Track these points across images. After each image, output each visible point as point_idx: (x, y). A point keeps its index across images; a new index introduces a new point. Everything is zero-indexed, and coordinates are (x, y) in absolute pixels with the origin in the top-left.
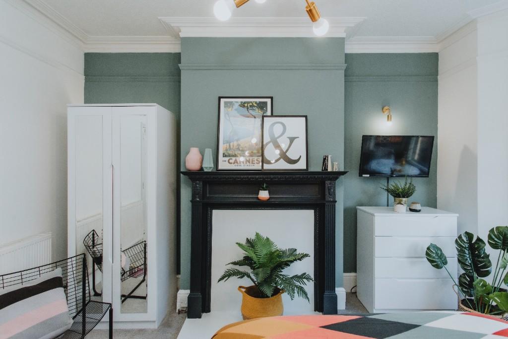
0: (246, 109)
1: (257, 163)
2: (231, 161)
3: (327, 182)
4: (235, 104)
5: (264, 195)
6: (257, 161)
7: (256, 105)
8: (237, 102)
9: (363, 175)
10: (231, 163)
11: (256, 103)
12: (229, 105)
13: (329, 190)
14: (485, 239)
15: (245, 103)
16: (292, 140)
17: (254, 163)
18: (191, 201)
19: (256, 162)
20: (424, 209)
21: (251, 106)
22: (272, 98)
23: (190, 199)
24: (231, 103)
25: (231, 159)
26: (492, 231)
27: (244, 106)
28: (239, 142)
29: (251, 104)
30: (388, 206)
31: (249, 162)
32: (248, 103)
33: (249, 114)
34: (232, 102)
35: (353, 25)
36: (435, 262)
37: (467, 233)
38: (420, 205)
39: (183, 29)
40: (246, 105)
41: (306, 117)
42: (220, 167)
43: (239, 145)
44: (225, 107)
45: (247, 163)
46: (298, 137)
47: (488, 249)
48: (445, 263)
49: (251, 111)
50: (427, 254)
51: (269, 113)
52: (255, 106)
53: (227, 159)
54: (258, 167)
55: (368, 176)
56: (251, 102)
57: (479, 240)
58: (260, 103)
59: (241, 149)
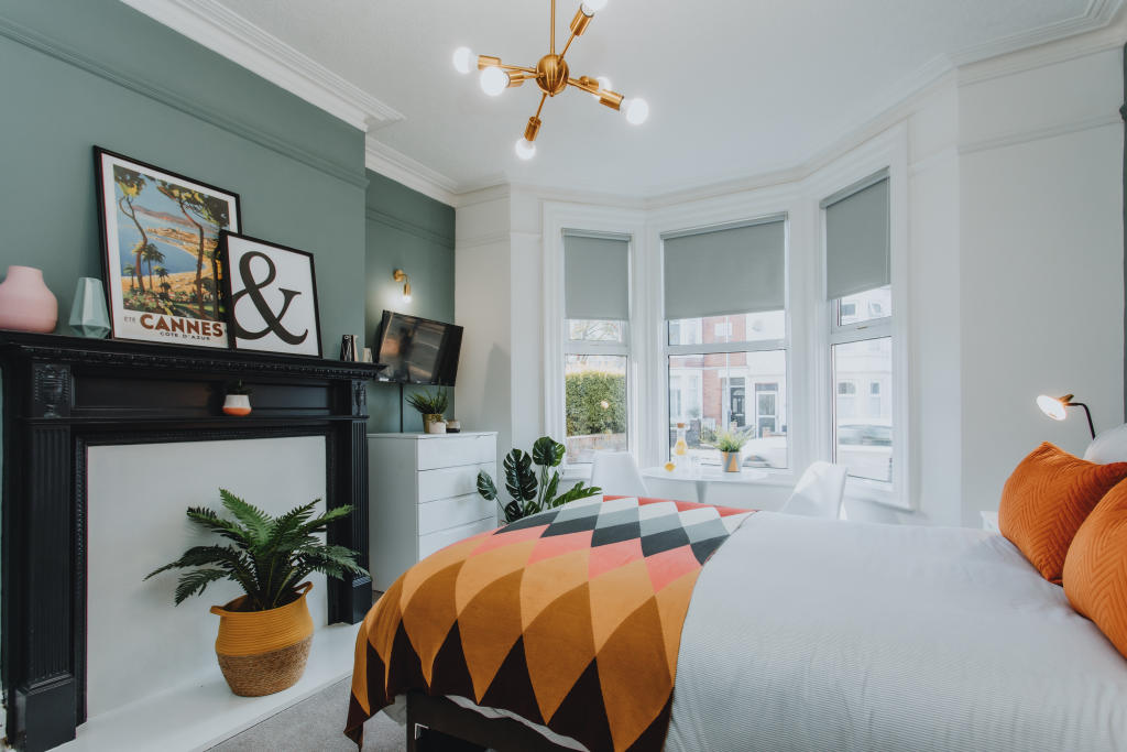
0: (176, 203)
1: (215, 334)
2: (148, 322)
3: (355, 382)
4: (148, 181)
5: (239, 403)
6: (215, 328)
7: (202, 202)
8: (153, 179)
10: (151, 327)
11: (201, 195)
12: (128, 178)
13: (358, 394)
14: (531, 455)
15: (173, 187)
16: (289, 295)
17: (209, 334)
19: (212, 331)
21: (188, 200)
22: (237, 197)
24: (135, 175)
25: (151, 317)
26: (536, 444)
27: (172, 196)
28: (166, 279)
29: (190, 196)
30: (402, 431)
31: (197, 331)
32: (183, 190)
33: (182, 215)
34: (139, 174)
35: (382, 119)
36: (487, 492)
37: (514, 450)
40: (176, 193)
41: (311, 256)
42: (120, 334)
43: (166, 286)
44: (117, 180)
45: (192, 330)
46: (299, 293)
47: (534, 467)
48: (495, 492)
49: (189, 211)
50: (479, 484)
51: (234, 228)
52: (198, 203)
53: (137, 313)
54: (219, 343)
55: (387, 380)
56: (189, 191)
57: (526, 456)
58: (212, 199)
59: (172, 295)
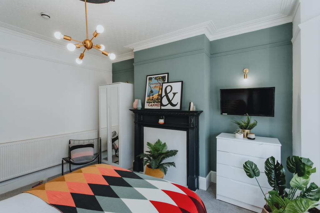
0: (157, 80)
3: (190, 117)
4: (153, 78)
5: (161, 121)
8: (153, 77)
9: (223, 114)
10: (150, 106)
11: (161, 77)
13: (191, 121)
15: (156, 77)
16: (175, 94)
17: (158, 106)
18: (134, 122)
20: (257, 138)
21: (159, 79)
22: (168, 74)
23: (134, 121)
24: (151, 78)
25: (150, 104)
26: (289, 159)
28: (153, 96)
32: (158, 77)
33: (157, 82)
36: (249, 173)
37: (272, 157)
38: (254, 135)
39: (134, 48)
40: (157, 78)
41: (182, 82)
42: (146, 108)
44: (149, 80)
45: (156, 106)
46: (178, 93)
49: (159, 81)
51: (166, 81)
53: (148, 104)
54: (159, 108)
55: (227, 114)
58: (163, 76)
59: (154, 99)
